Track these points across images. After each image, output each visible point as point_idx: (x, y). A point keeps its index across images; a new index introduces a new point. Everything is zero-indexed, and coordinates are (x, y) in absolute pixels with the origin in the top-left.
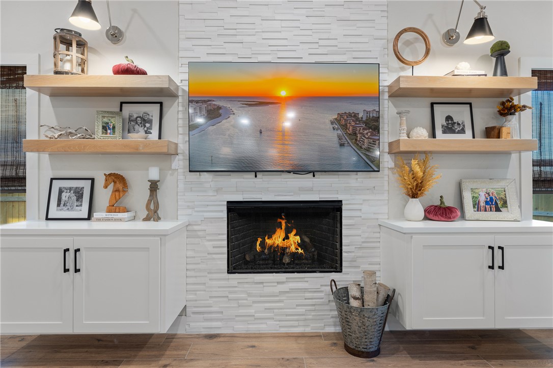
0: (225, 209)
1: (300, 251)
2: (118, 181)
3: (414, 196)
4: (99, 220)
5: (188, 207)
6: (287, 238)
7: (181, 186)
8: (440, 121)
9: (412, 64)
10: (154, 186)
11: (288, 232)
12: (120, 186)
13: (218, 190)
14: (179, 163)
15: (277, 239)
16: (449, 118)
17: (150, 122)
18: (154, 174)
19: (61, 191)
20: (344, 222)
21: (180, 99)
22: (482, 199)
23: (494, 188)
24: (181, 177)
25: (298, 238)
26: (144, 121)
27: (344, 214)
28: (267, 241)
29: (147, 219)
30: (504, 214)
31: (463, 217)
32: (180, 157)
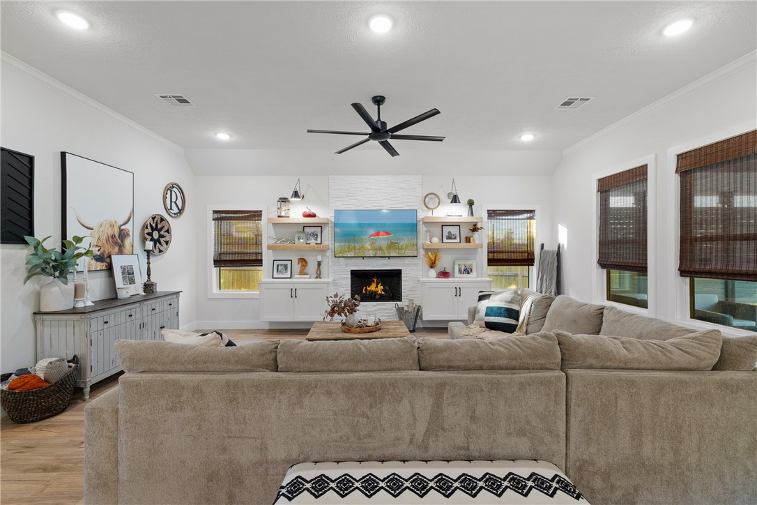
0: (350, 273)
1: (383, 293)
2: (303, 261)
3: (432, 267)
4: (297, 278)
5: (334, 273)
6: (377, 287)
7: (330, 263)
8: (445, 234)
9: (432, 209)
10: (319, 264)
11: (377, 284)
12: (304, 263)
13: (347, 265)
14: (329, 254)
15: (373, 288)
16: (449, 232)
17: (317, 235)
18: (319, 258)
19: (278, 266)
20: (403, 279)
21: (330, 225)
22: (463, 269)
23: (468, 263)
24: (330, 259)
25: (382, 287)
26: (315, 235)
27: (403, 275)
28: (368, 288)
29: (317, 278)
30: (471, 275)
31: (454, 277)
32: (330, 250)
